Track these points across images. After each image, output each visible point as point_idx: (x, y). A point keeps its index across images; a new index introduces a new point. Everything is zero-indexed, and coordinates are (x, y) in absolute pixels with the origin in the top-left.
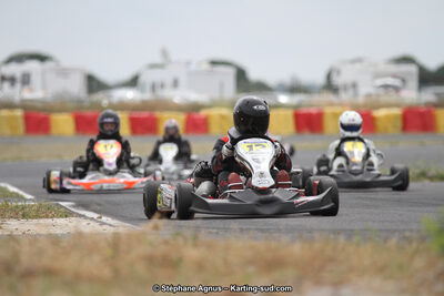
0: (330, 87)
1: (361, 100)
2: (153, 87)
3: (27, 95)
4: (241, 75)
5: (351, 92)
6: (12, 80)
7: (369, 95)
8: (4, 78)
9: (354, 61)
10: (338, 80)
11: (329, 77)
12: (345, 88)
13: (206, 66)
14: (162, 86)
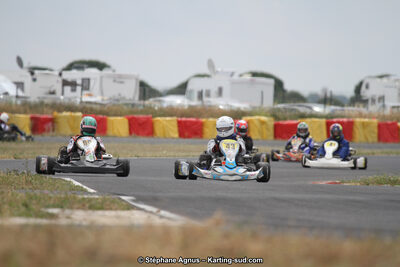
2: (200, 95)
3: (86, 99)
4: (279, 84)
6: (73, 84)
7: (395, 107)
8: (65, 83)
9: (381, 77)
10: (366, 93)
11: (358, 89)
12: (373, 101)
13: (248, 77)
14: (208, 95)
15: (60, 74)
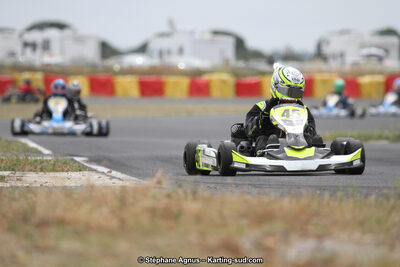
0: (319, 55)
1: (347, 67)
2: (161, 54)
3: (47, 59)
4: (240, 44)
5: (339, 61)
6: (33, 46)
7: (355, 64)
8: (26, 45)
9: (344, 32)
10: (327, 50)
11: (319, 46)
12: (334, 57)
13: (208, 36)
14: (169, 52)
15: (20, 36)
